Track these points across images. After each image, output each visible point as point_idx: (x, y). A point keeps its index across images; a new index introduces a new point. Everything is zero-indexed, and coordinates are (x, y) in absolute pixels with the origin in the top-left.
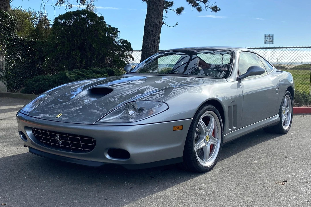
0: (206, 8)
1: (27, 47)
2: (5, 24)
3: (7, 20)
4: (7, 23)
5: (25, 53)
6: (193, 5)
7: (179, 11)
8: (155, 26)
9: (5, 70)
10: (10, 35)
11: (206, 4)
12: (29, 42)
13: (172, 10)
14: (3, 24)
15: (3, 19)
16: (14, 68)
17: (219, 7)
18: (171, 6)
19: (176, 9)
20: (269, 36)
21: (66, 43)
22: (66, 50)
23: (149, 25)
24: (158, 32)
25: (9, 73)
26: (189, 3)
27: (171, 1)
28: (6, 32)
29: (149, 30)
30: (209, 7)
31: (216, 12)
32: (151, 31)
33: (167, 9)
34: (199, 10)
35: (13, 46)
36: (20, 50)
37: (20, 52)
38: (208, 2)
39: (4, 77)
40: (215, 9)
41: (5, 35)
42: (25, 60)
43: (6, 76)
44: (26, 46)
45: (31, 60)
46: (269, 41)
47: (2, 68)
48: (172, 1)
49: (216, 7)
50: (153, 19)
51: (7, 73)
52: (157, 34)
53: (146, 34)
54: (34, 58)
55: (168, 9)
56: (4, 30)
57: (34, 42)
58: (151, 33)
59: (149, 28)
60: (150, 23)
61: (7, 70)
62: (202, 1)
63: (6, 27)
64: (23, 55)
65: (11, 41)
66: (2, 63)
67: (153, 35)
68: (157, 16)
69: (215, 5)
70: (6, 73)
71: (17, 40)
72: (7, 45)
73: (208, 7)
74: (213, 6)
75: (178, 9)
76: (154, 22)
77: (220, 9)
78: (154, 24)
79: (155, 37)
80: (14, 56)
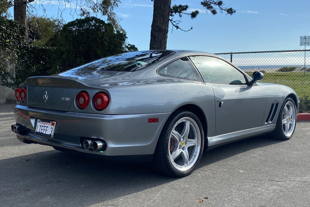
0: (221, 11)
1: (38, 55)
2: (14, 33)
3: (16, 29)
4: (16, 32)
5: (36, 60)
6: (208, 8)
7: (194, 15)
8: (161, 31)
9: (15, 77)
10: (19, 43)
11: (221, 7)
12: (40, 49)
13: (186, 14)
14: (12, 33)
15: (12, 28)
16: (25, 75)
17: (234, 9)
18: (185, 10)
19: (191, 13)
20: (305, 38)
21: (71, 50)
22: (71, 57)
23: (155, 31)
24: (164, 37)
25: (20, 80)
26: (204, 6)
27: (185, 5)
28: (15, 41)
29: (155, 35)
30: (225, 10)
31: (231, 14)
32: (157, 37)
33: (181, 14)
34: (214, 12)
35: (23, 54)
36: (31, 57)
37: (31, 60)
38: (222, 5)
39: (15, 84)
40: (230, 11)
41: (15, 43)
42: (36, 67)
43: (17, 83)
44: (36, 54)
45: (43, 68)
46: (305, 43)
47: (13, 76)
48: (187, 5)
49: (231, 9)
50: (159, 24)
51: (18, 80)
52: (163, 39)
53: (153, 39)
54: (45, 66)
55: (183, 13)
56: (14, 38)
57: (45, 49)
58: (157, 38)
59: (155, 34)
60: (155, 28)
61: (18, 77)
62: (216, 4)
63: (16, 35)
64: (34, 63)
65: (21, 49)
66: (12, 70)
67: (159, 40)
68: (162, 21)
69: (230, 8)
70: (16, 80)
71: (27, 48)
72: (18, 53)
73: (223, 9)
74: (228, 8)
75: (193, 12)
76: (159, 27)
77: (235, 11)
78: (159, 29)
79: (161, 42)
80: (25, 63)
